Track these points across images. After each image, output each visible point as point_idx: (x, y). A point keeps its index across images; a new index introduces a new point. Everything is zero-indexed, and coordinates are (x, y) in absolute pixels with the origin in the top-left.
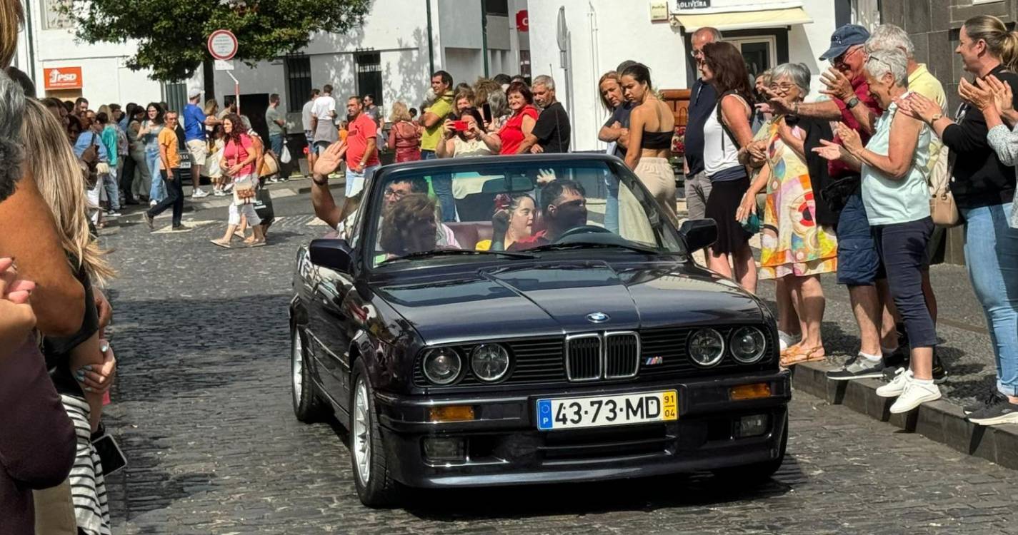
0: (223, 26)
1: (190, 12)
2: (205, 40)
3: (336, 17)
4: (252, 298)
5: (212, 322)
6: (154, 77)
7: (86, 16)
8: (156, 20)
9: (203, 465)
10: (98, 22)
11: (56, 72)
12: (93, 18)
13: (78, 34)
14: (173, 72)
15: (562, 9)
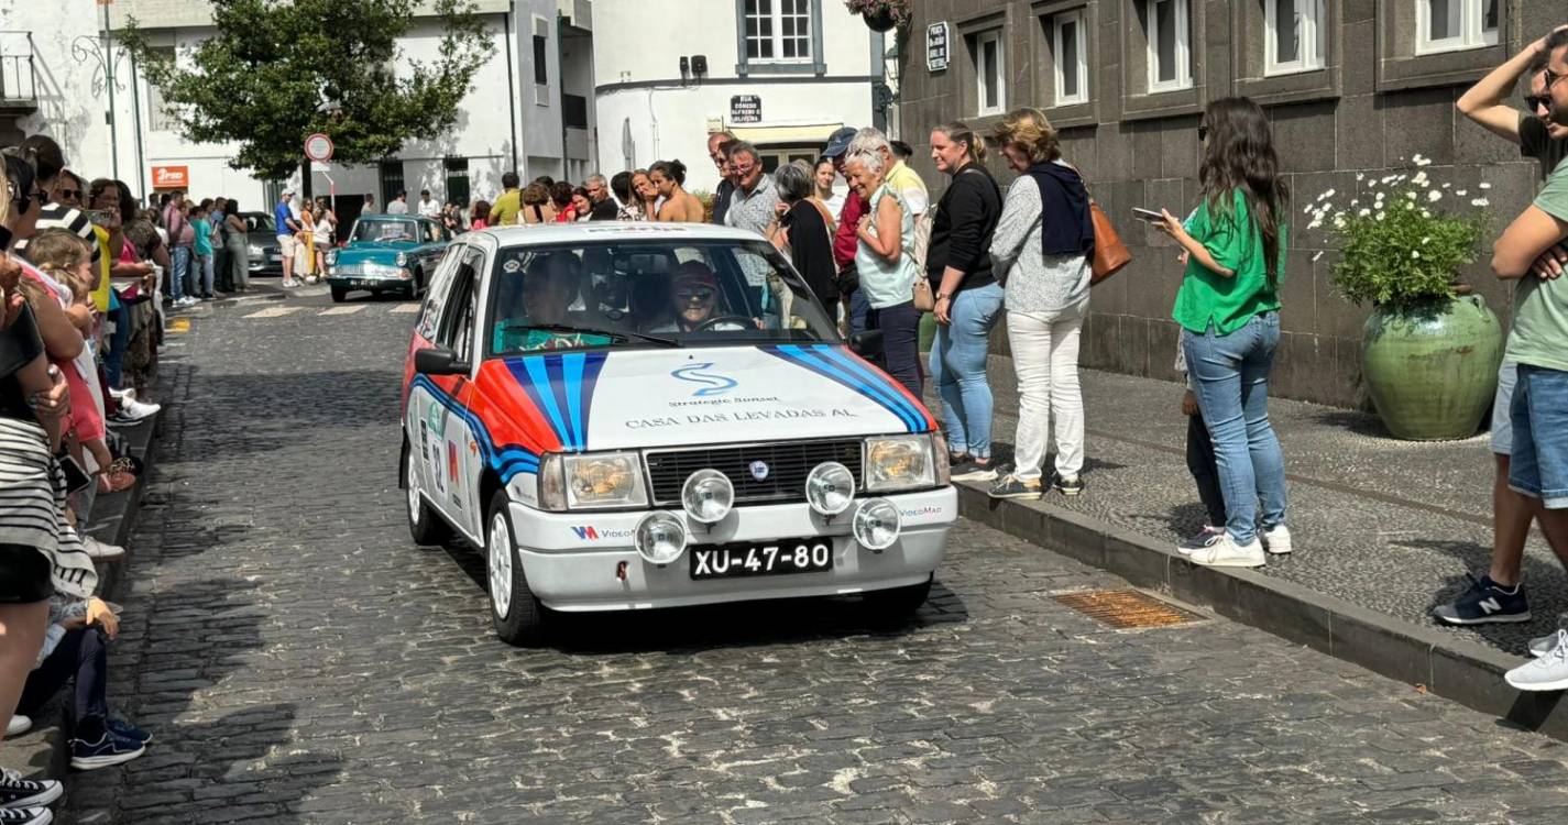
0: (322, 131)
1: (290, 117)
2: (303, 143)
4: (324, 374)
5: (280, 395)
6: (256, 177)
7: (191, 118)
8: (257, 123)
9: (241, 517)
10: (202, 124)
11: (163, 171)
12: (197, 120)
13: (184, 135)
14: (274, 172)
15: (627, 120)
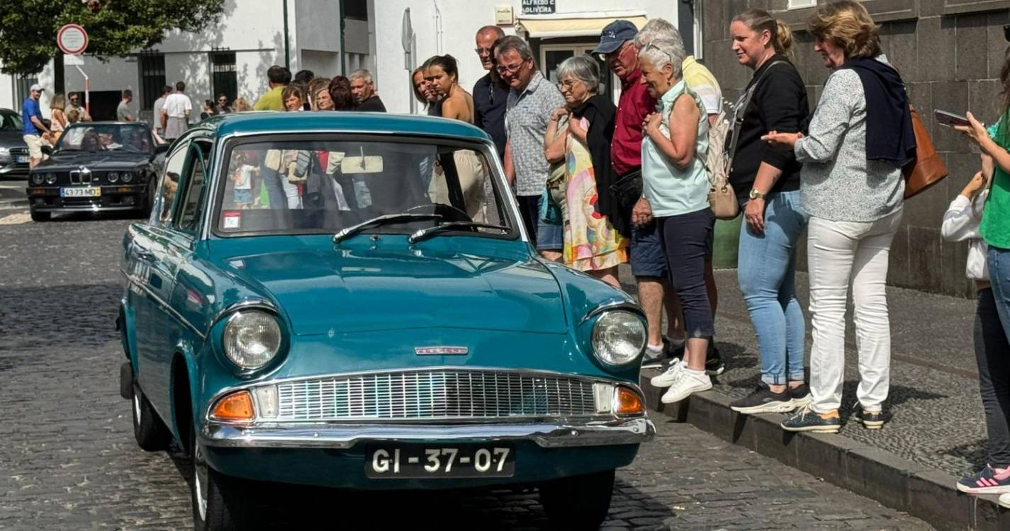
0: (76, 21)
1: (41, 5)
2: (55, 34)
3: (190, 16)
6: (4, 71)
8: (5, 12)
14: (24, 66)
15: (408, 11)
